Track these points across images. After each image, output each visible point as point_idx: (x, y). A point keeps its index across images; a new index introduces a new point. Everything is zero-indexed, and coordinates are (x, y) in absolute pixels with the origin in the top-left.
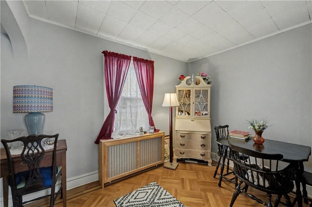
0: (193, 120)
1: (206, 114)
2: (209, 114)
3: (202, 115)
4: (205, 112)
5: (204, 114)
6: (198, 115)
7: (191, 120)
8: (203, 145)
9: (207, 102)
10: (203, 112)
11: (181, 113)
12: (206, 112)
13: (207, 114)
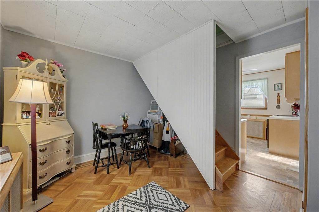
0: (48, 123)
1: (62, 114)
2: (65, 114)
3: (58, 115)
4: (60, 112)
5: (59, 114)
6: (53, 116)
7: (47, 124)
8: (68, 152)
9: (63, 99)
10: (59, 112)
11: (28, 115)
12: (63, 112)
13: (64, 114)
